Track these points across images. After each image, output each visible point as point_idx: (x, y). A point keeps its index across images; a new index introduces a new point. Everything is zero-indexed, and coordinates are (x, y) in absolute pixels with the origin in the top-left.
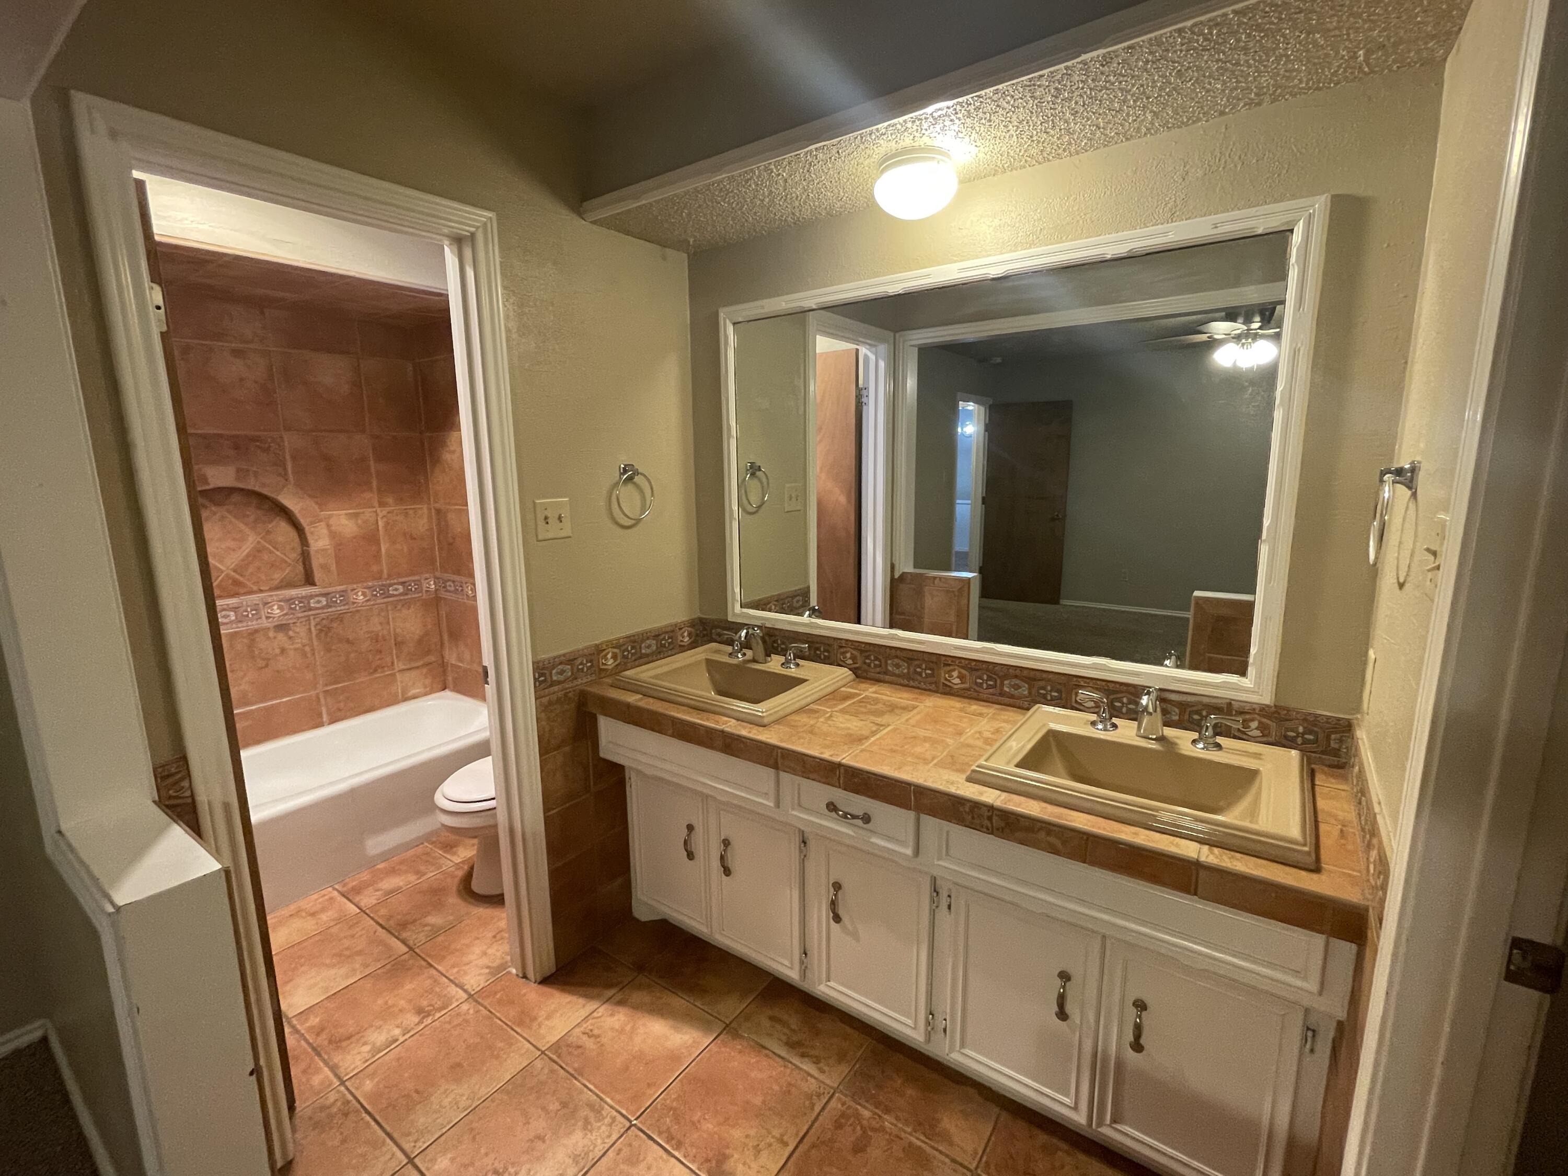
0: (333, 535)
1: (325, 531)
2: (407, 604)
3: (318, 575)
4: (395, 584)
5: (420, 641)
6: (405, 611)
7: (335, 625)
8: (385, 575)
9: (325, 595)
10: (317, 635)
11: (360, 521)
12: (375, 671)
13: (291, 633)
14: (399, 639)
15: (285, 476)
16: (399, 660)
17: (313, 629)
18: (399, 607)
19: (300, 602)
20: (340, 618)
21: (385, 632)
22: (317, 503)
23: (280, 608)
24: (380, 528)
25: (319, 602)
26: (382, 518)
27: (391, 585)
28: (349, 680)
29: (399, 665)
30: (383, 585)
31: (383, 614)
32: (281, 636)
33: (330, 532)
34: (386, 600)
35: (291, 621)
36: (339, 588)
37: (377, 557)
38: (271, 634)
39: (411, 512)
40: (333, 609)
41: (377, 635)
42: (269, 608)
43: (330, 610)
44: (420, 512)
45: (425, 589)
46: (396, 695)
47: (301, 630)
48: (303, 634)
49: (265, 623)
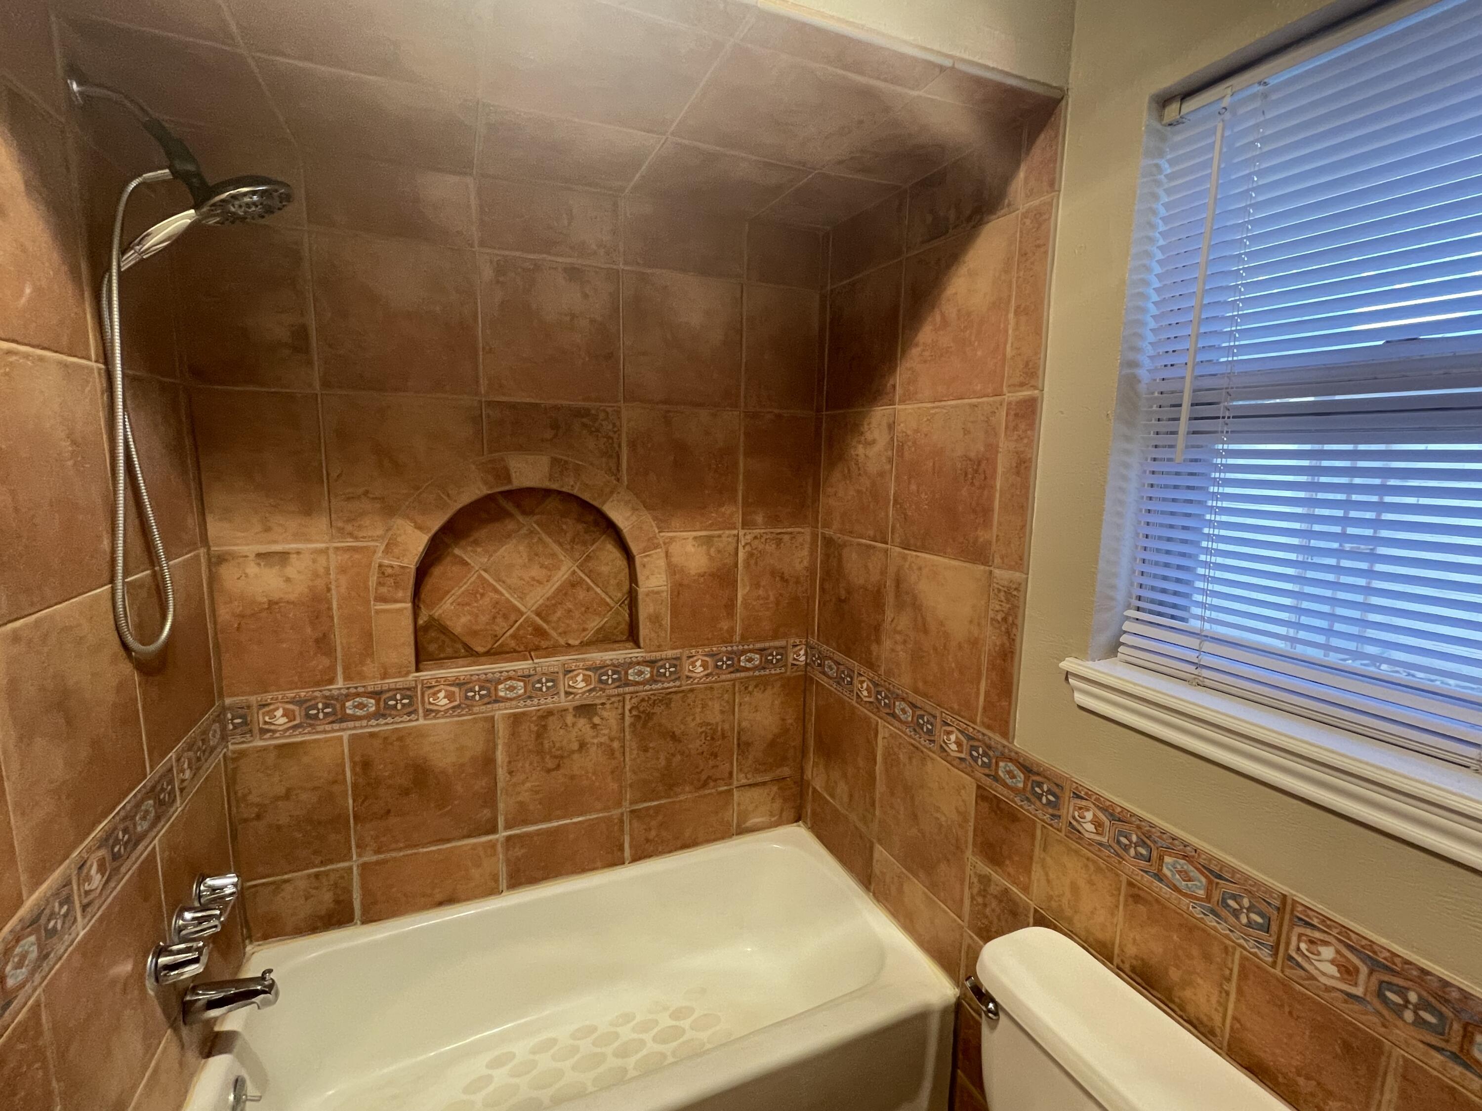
0: (672, 569)
1: (662, 563)
2: (763, 683)
3: (644, 630)
4: (750, 651)
5: (772, 744)
6: (758, 694)
7: (657, 710)
8: (737, 638)
9: (651, 663)
10: (633, 725)
11: (712, 550)
12: (705, 785)
13: (596, 720)
14: (743, 738)
15: (616, 472)
16: (740, 770)
17: (627, 712)
18: (750, 689)
19: (614, 673)
20: (666, 700)
21: (727, 726)
22: (655, 519)
23: (586, 679)
24: (740, 561)
25: (640, 673)
26: (744, 547)
27: (743, 652)
28: (669, 797)
29: (740, 779)
30: (732, 652)
31: (726, 696)
32: (582, 722)
33: (669, 565)
34: (733, 676)
35: (598, 701)
36: (670, 653)
37: (730, 606)
38: (570, 719)
39: (786, 538)
40: (659, 686)
41: (715, 731)
42: (571, 678)
43: (654, 687)
44: (800, 539)
45: (790, 660)
46: (730, 824)
47: (610, 716)
48: (613, 722)
49: (563, 701)
